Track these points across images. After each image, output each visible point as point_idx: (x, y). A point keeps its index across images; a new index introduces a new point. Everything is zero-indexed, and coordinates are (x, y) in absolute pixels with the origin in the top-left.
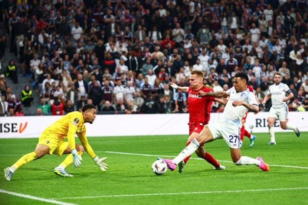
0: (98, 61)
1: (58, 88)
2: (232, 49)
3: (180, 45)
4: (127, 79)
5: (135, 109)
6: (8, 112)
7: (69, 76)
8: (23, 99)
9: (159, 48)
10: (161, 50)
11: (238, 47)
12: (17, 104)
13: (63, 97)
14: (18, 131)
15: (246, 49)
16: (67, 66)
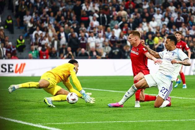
0: (76, 17)
1: (45, 38)
2: (180, 10)
3: (139, 6)
4: (98, 32)
5: (104, 55)
6: (6, 56)
7: (53, 28)
8: (18, 46)
9: (123, 8)
10: (125, 10)
11: (185, 8)
12: (13, 49)
13: (49, 45)
14: (14, 71)
15: (191, 10)
16: (52, 21)
